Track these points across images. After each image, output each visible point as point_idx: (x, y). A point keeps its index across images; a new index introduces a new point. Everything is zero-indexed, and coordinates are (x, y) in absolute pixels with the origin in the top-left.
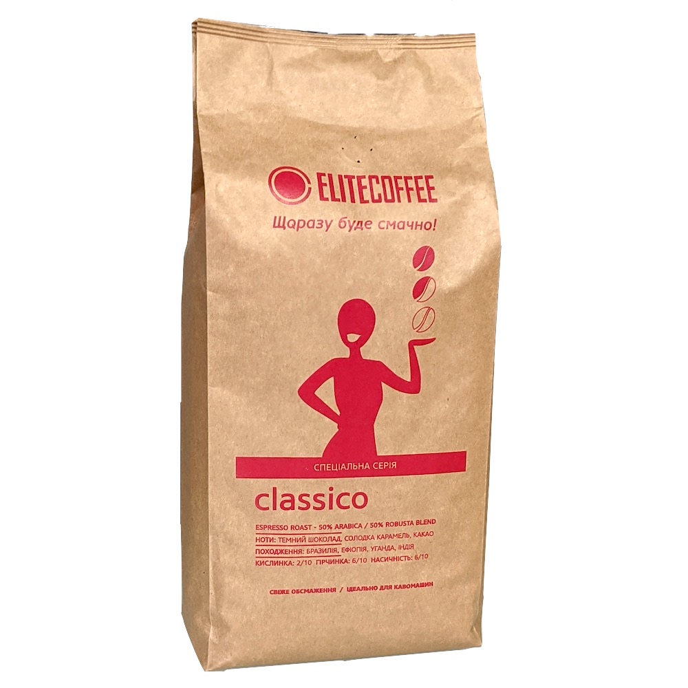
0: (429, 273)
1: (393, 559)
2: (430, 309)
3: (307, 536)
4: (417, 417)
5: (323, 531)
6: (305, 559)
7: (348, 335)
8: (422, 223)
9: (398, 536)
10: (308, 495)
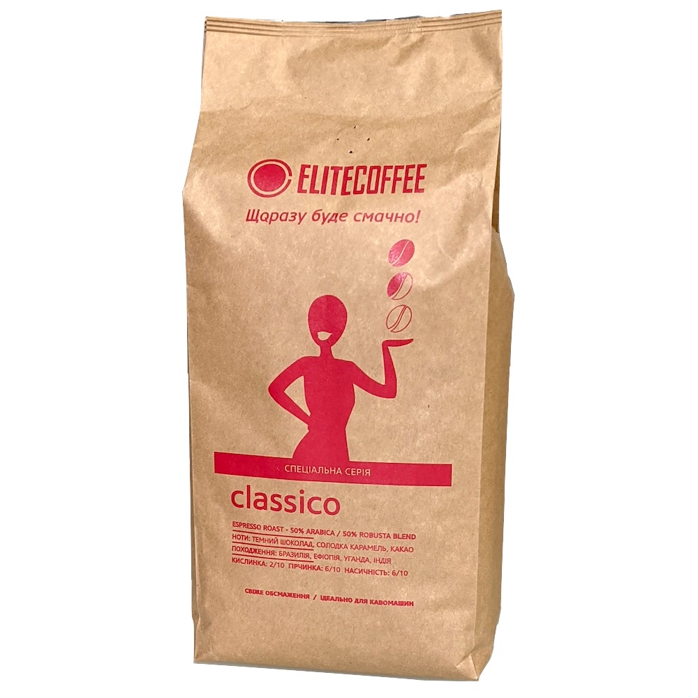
1: (368, 572)
2: (405, 307)
3: (279, 538)
5: (294, 534)
6: (278, 561)
7: (319, 333)
8: (403, 214)
9: (374, 548)
10: (279, 496)
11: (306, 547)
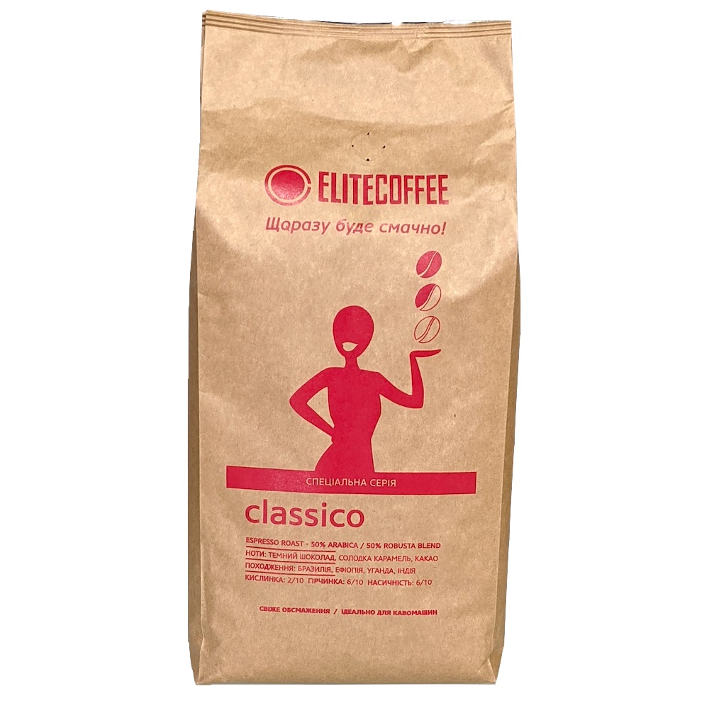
0: (435, 279)
1: (392, 583)
2: (434, 318)
3: (298, 553)
4: (420, 433)
5: (315, 548)
6: (296, 576)
7: (344, 344)
8: (429, 226)
9: (398, 558)
10: (300, 510)
11: (328, 561)
